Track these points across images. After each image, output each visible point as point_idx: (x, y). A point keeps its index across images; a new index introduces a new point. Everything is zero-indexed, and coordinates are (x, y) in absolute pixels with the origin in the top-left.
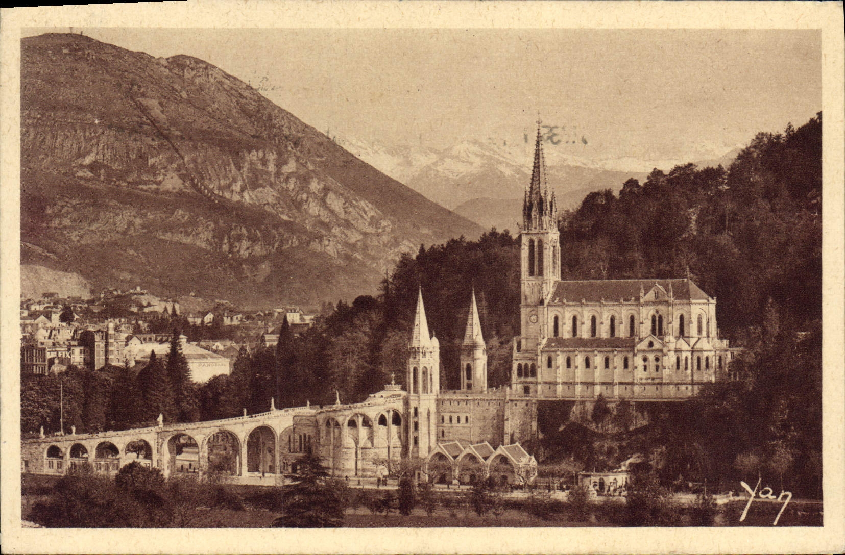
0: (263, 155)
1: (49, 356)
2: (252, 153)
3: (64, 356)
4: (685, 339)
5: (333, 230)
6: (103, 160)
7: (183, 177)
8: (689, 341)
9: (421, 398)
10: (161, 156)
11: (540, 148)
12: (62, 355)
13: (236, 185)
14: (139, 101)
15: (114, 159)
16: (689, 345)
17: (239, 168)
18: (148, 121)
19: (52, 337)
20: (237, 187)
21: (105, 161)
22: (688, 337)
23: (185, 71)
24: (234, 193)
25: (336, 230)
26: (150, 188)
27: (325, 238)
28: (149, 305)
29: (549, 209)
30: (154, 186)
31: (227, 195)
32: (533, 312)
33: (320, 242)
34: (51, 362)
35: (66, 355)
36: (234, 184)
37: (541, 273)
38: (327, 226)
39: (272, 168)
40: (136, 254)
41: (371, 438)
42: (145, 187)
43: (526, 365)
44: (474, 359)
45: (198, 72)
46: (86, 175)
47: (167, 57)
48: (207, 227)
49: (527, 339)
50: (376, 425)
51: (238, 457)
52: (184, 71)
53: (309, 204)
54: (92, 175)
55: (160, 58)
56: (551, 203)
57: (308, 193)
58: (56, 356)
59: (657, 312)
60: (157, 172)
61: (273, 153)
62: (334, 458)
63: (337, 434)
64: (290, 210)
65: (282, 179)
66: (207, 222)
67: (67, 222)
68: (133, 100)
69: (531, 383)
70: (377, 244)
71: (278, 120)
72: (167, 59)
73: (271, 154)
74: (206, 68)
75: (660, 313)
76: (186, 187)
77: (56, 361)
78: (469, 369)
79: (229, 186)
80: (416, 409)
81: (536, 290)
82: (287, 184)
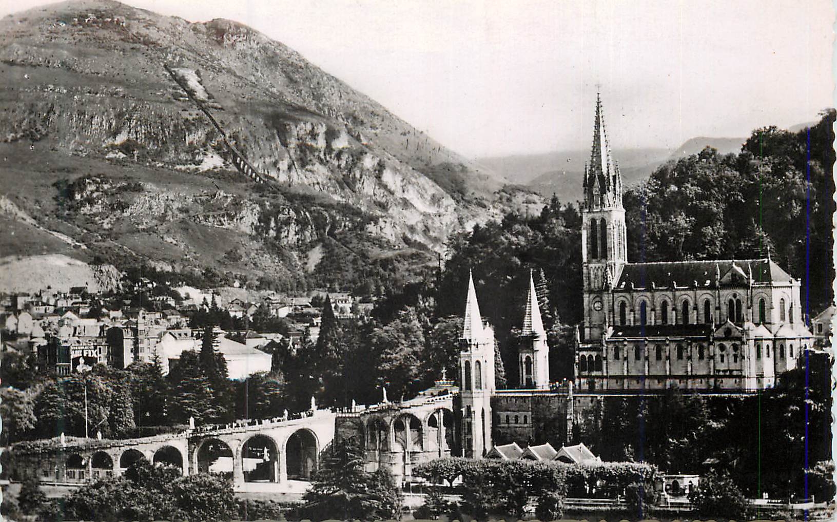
0: (311, 129)
1: (73, 355)
2: (299, 126)
3: (90, 355)
4: (767, 325)
5: (390, 211)
6: (137, 138)
7: (224, 156)
8: (771, 328)
9: (474, 395)
10: (200, 132)
11: (600, 115)
12: (87, 355)
13: (283, 163)
14: (174, 71)
15: (149, 136)
16: (771, 332)
17: (285, 144)
18: (185, 93)
19: (77, 334)
20: (283, 165)
21: (139, 140)
22: (770, 323)
23: (225, 37)
24: (281, 172)
25: (394, 211)
26: (188, 169)
27: (380, 219)
28: (187, 298)
29: (612, 184)
30: (193, 167)
31: (273, 174)
32: (598, 299)
33: (376, 223)
34: (76, 361)
35: (92, 354)
36: (281, 162)
37: (605, 256)
38: (383, 207)
39: (321, 143)
40: (175, 242)
41: (420, 441)
42: (183, 168)
43: (591, 356)
44: (533, 351)
45: (239, 37)
46: (117, 156)
47: (204, 22)
48: (252, 210)
49: (590, 328)
50: (425, 427)
51: (276, 463)
52: (223, 37)
53: (363, 183)
54: (125, 156)
55: (198, 23)
56: (614, 177)
57: (362, 170)
58: (81, 355)
59: (735, 296)
60: (197, 151)
61: (322, 126)
62: (380, 462)
63: (383, 437)
64: (343, 189)
65: (333, 155)
66: (251, 205)
67: (97, 208)
68: (168, 70)
69: (597, 377)
70: (439, 224)
71: (326, 88)
72: (205, 24)
73: (320, 126)
74: (248, 32)
75: (738, 297)
76: (227, 166)
77: (82, 361)
78: (529, 362)
79: (275, 164)
80: (469, 408)
81: (600, 273)
82: (339, 160)
